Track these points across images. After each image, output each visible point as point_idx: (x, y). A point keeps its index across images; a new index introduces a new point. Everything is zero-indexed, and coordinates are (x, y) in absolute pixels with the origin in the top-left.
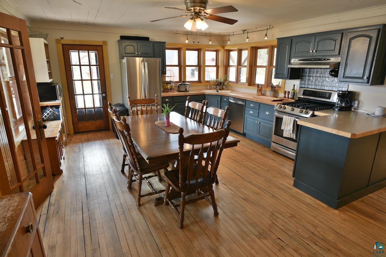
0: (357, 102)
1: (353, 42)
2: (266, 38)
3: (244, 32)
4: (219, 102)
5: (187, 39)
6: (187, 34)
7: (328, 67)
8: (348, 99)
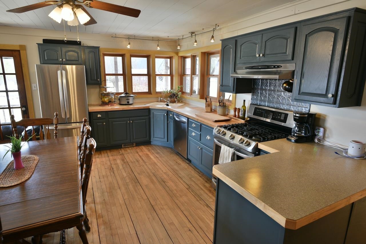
0: (322, 130)
1: (310, 39)
2: (212, 41)
3: (192, 35)
4: (166, 117)
5: (129, 44)
6: (129, 38)
7: (277, 77)
8: (308, 126)
